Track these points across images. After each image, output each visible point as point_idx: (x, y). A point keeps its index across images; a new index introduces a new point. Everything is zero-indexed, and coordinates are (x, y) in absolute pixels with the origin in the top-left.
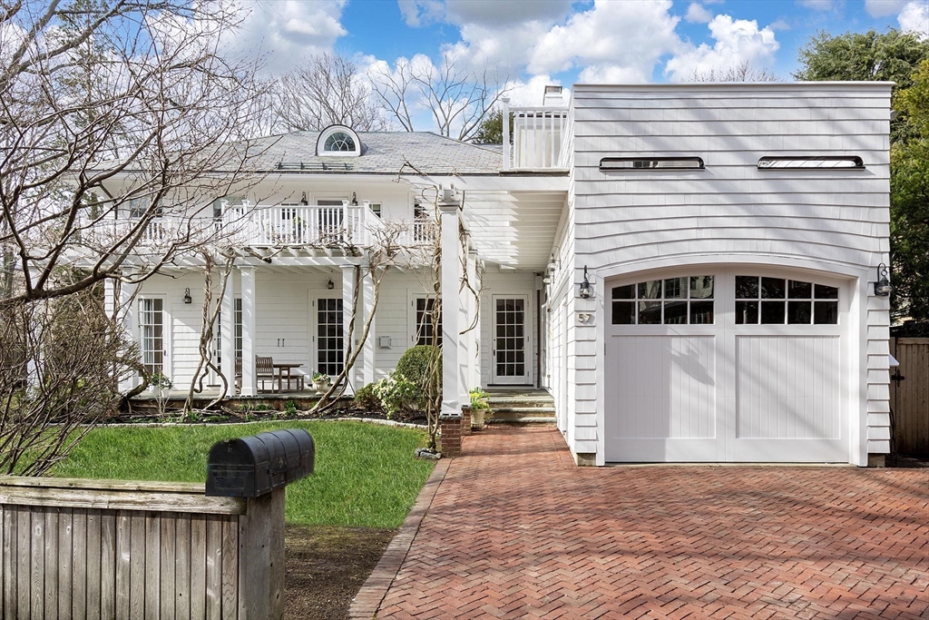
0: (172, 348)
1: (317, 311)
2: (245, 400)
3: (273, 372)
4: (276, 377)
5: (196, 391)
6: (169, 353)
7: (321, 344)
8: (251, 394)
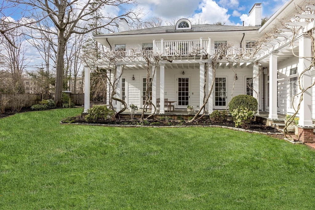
0: (128, 95)
1: (178, 82)
2: (162, 115)
3: (168, 104)
4: (169, 106)
5: (144, 112)
6: (127, 97)
7: (180, 94)
8: (164, 113)
